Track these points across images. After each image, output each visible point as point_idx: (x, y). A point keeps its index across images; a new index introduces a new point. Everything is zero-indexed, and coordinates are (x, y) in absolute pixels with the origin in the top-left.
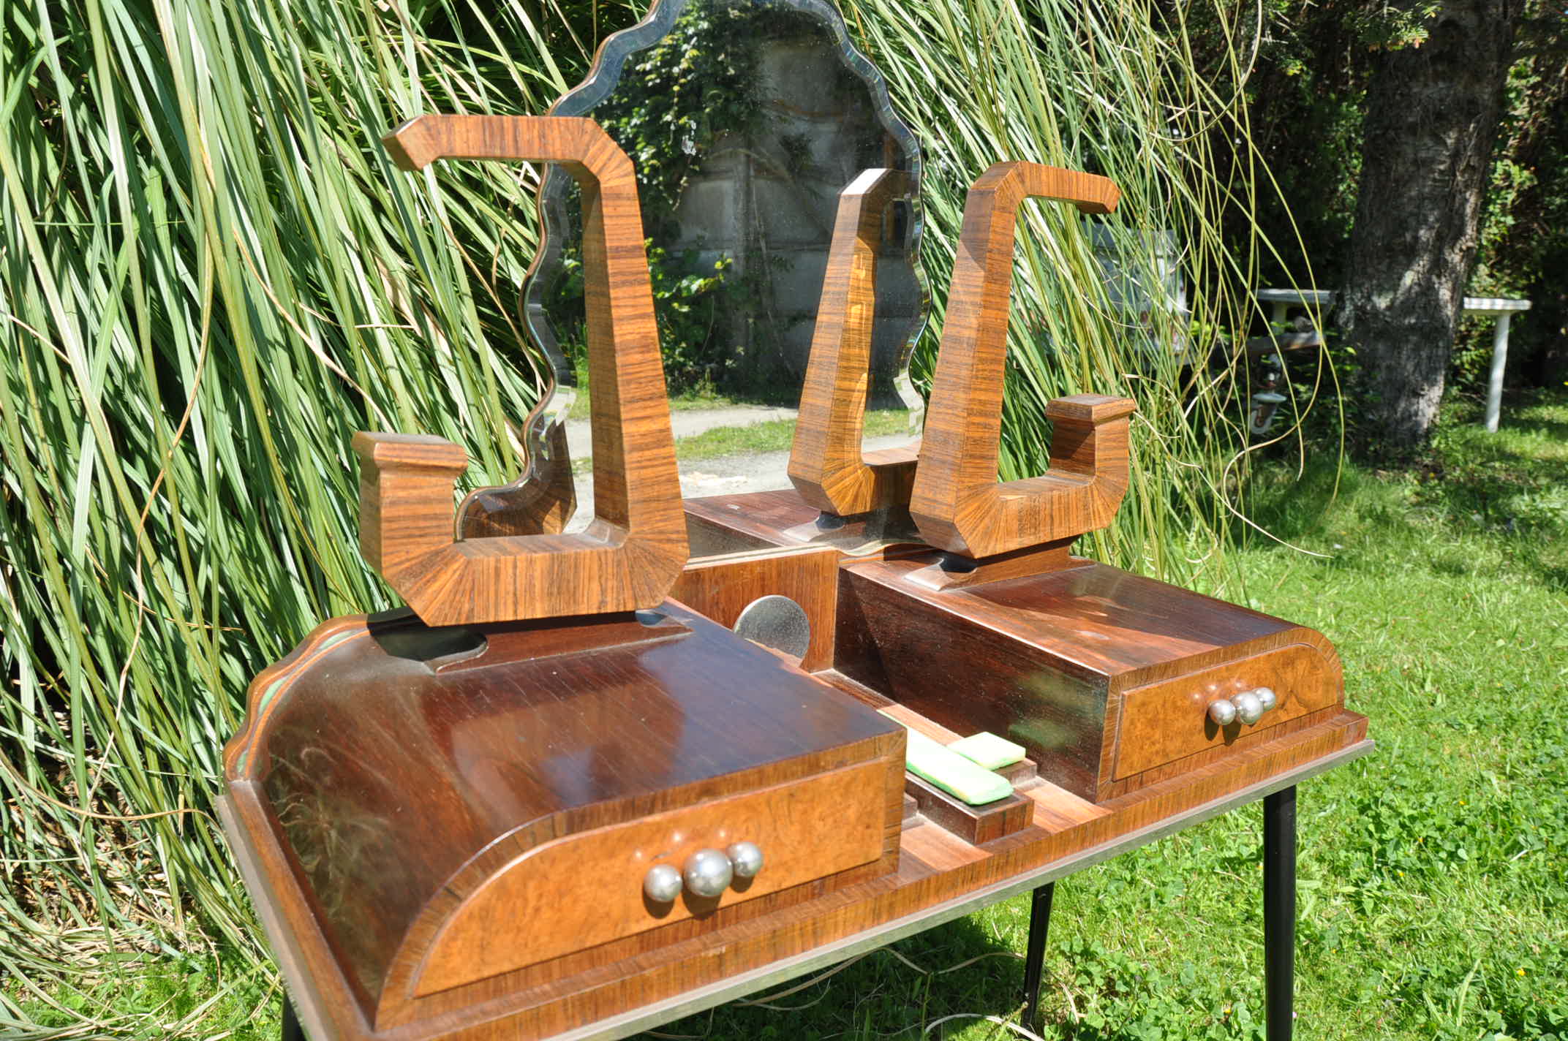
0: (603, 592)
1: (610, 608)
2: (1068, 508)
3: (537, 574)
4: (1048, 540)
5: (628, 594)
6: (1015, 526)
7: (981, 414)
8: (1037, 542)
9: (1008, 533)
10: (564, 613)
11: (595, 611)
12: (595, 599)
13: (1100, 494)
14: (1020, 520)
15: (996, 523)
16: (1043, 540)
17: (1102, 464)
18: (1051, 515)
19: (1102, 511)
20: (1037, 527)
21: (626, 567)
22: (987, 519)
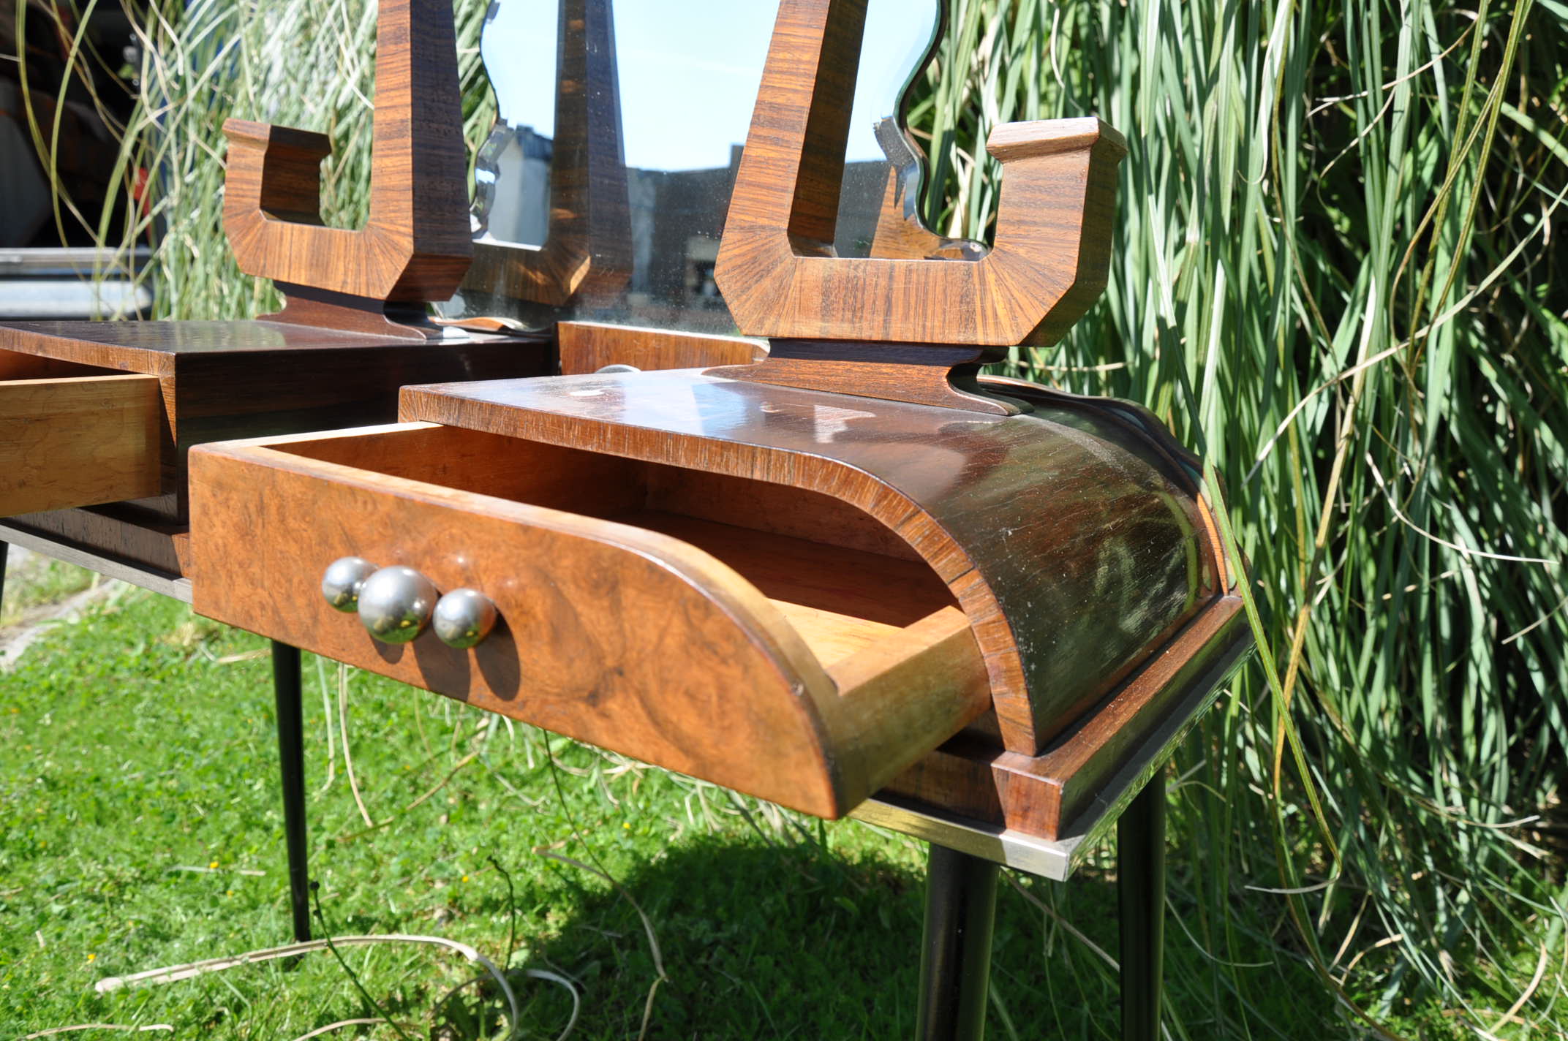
0: (346, 274)
1: (349, 290)
3: (305, 245)
4: (877, 336)
5: (363, 279)
6: (817, 301)
7: (773, 123)
8: (854, 336)
9: (803, 309)
10: (318, 285)
11: (338, 290)
12: (340, 277)
13: (1000, 280)
14: (826, 294)
15: (781, 289)
16: (865, 335)
17: (1011, 230)
18: (888, 300)
19: (1001, 312)
20: (856, 312)
21: (363, 254)
22: (767, 283)
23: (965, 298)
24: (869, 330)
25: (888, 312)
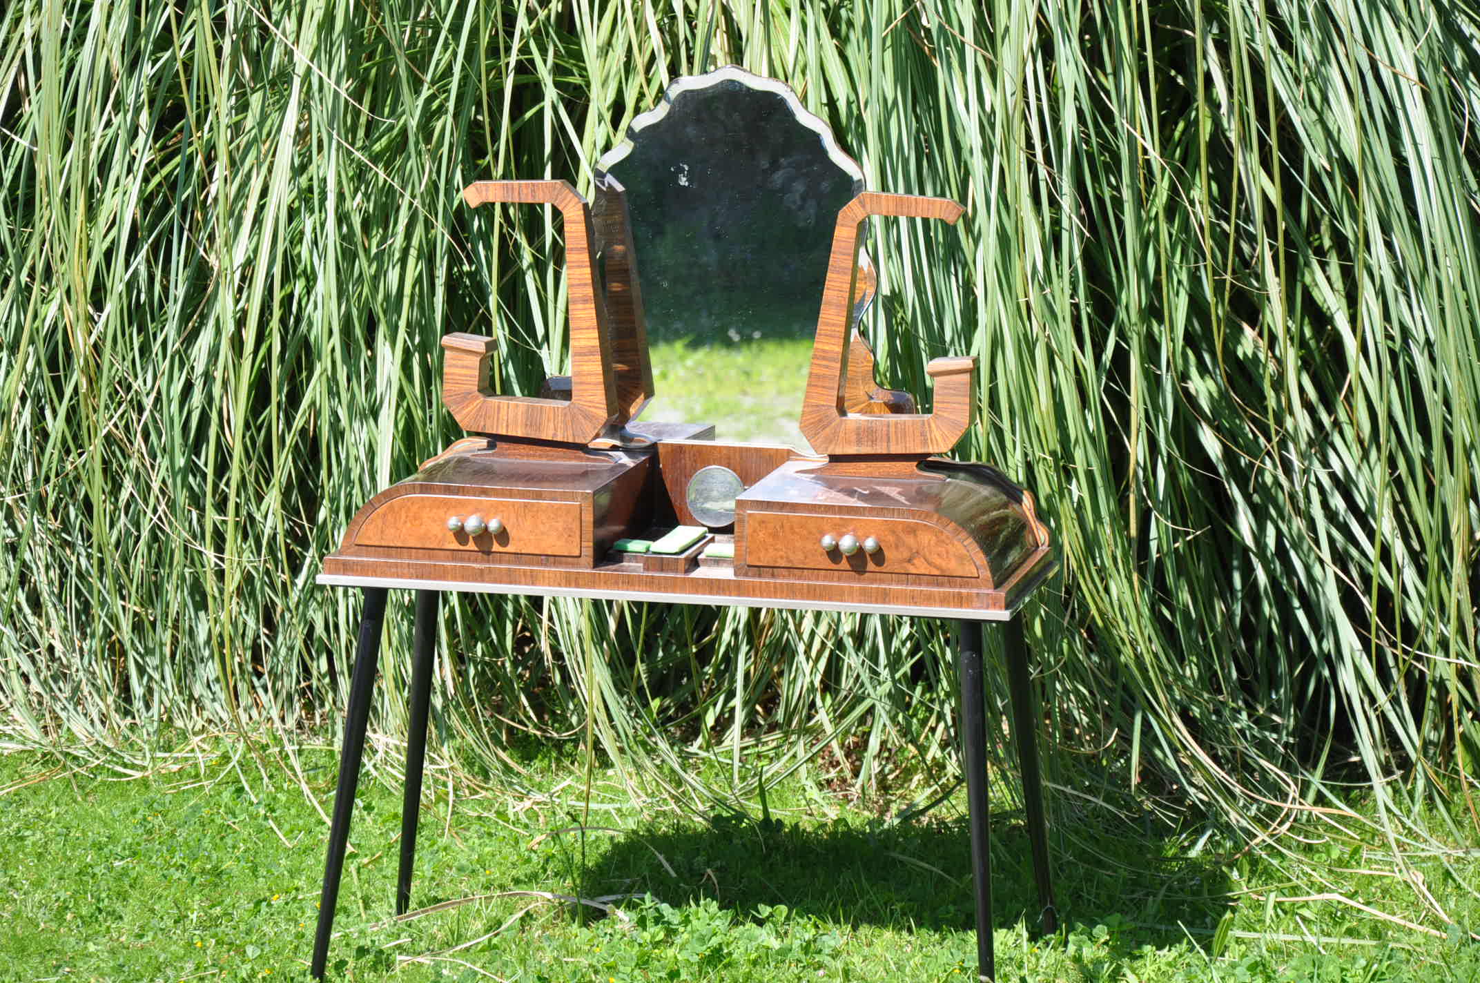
1: (559, 439)
2: (904, 434)
4: (885, 452)
5: (570, 432)
6: (854, 437)
8: (873, 452)
9: (849, 442)
10: (533, 436)
12: (551, 433)
13: (937, 427)
14: (858, 434)
15: (835, 433)
16: (879, 452)
17: (939, 405)
18: (888, 435)
19: (939, 439)
20: (874, 442)
21: (569, 418)
22: (827, 430)
23: (922, 434)
24: (881, 449)
25: (888, 441)
